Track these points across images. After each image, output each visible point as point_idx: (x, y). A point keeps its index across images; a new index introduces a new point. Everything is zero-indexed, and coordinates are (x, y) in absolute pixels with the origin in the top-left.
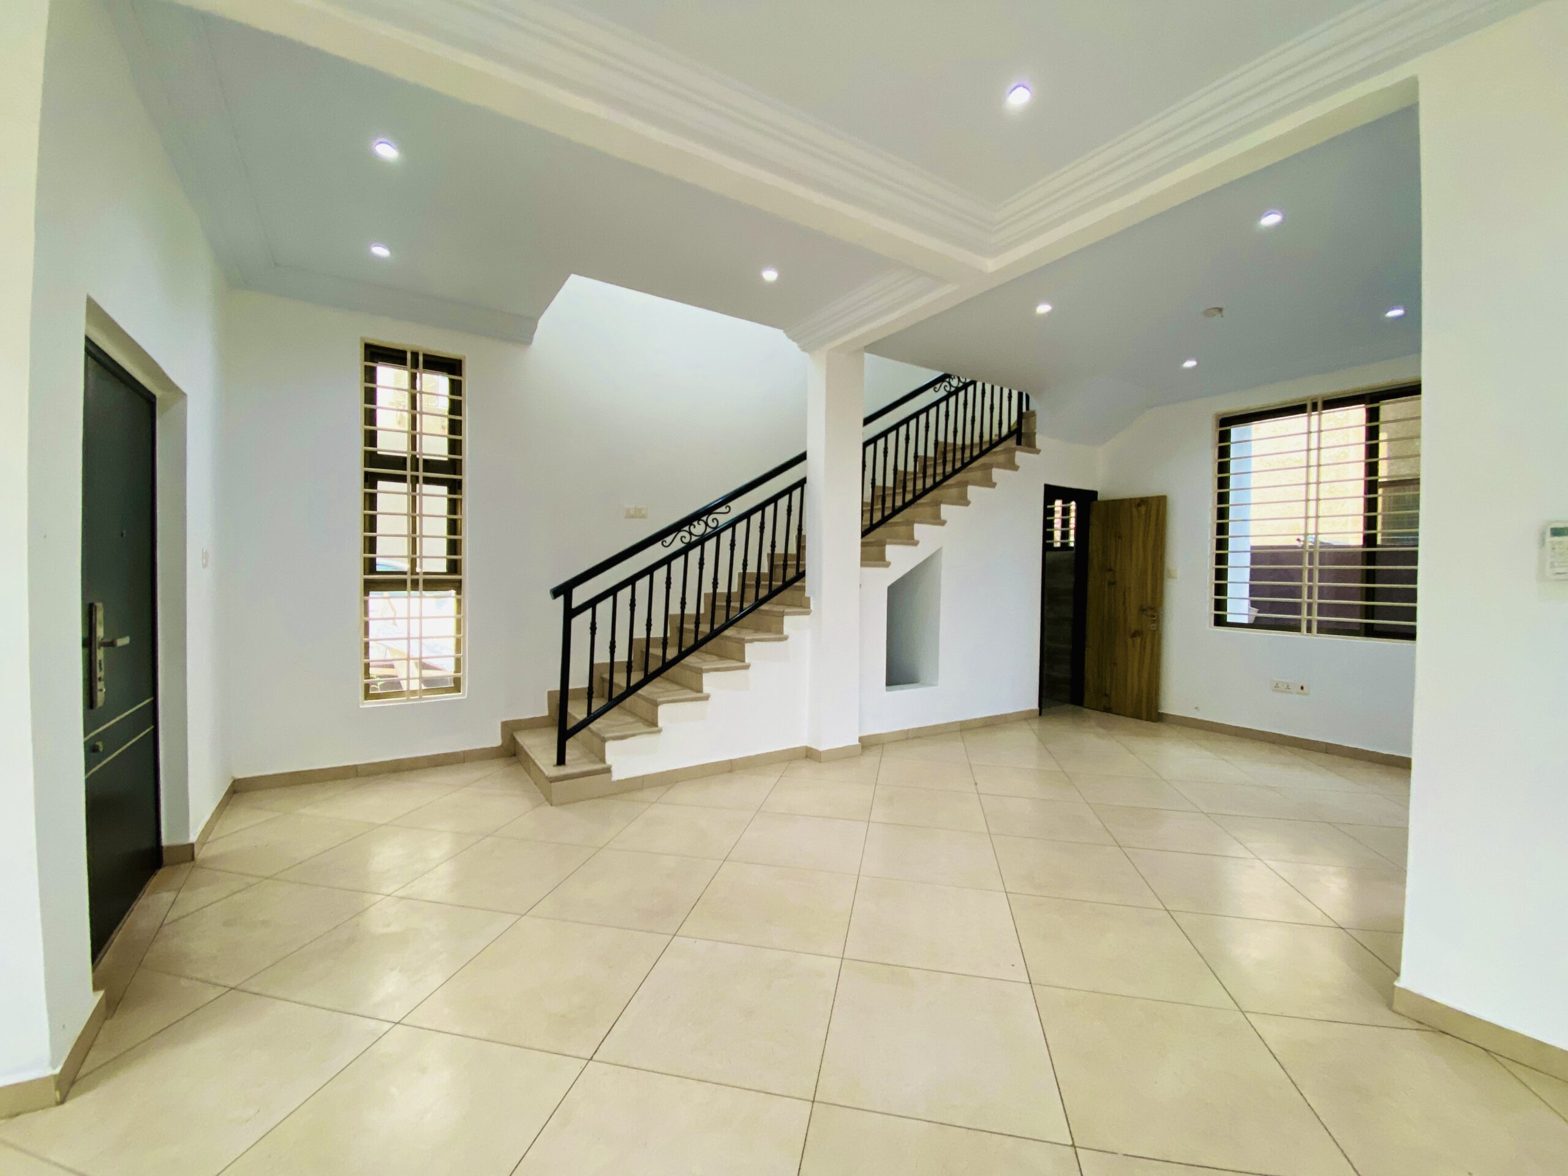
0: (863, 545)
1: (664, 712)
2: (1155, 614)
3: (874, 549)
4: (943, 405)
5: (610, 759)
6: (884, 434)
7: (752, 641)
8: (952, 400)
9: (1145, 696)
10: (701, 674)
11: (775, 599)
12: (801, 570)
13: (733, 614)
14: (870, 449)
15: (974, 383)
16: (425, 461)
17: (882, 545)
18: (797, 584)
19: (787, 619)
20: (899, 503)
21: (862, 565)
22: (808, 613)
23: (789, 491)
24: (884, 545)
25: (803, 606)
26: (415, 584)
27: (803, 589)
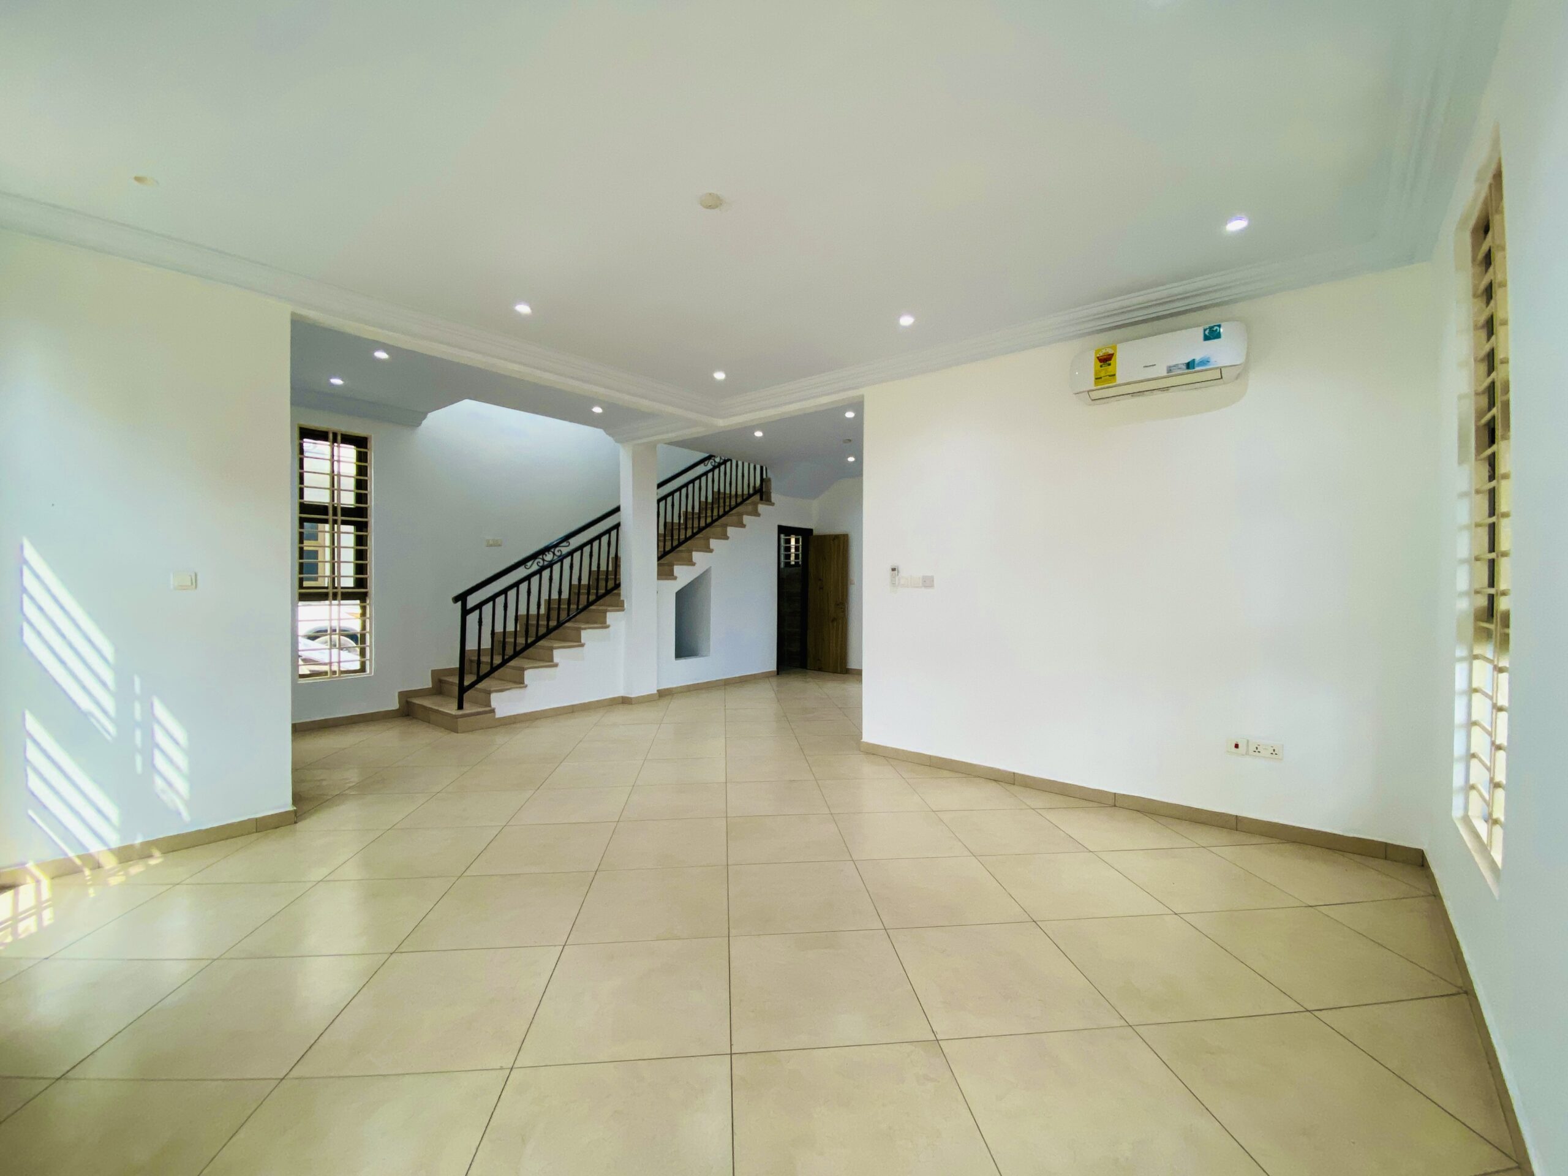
0: (659, 565)
1: (529, 675)
2: (845, 608)
3: (666, 568)
4: (710, 475)
5: (494, 704)
6: (672, 494)
7: (585, 629)
8: (717, 471)
9: (839, 658)
10: (552, 651)
11: (601, 601)
12: (617, 582)
13: (572, 614)
14: (662, 504)
15: (731, 460)
16: (342, 508)
17: (671, 565)
18: (615, 591)
19: (609, 614)
21: (658, 579)
22: (623, 610)
23: (608, 532)
24: (673, 566)
25: (619, 606)
26: (335, 597)
27: (619, 595)
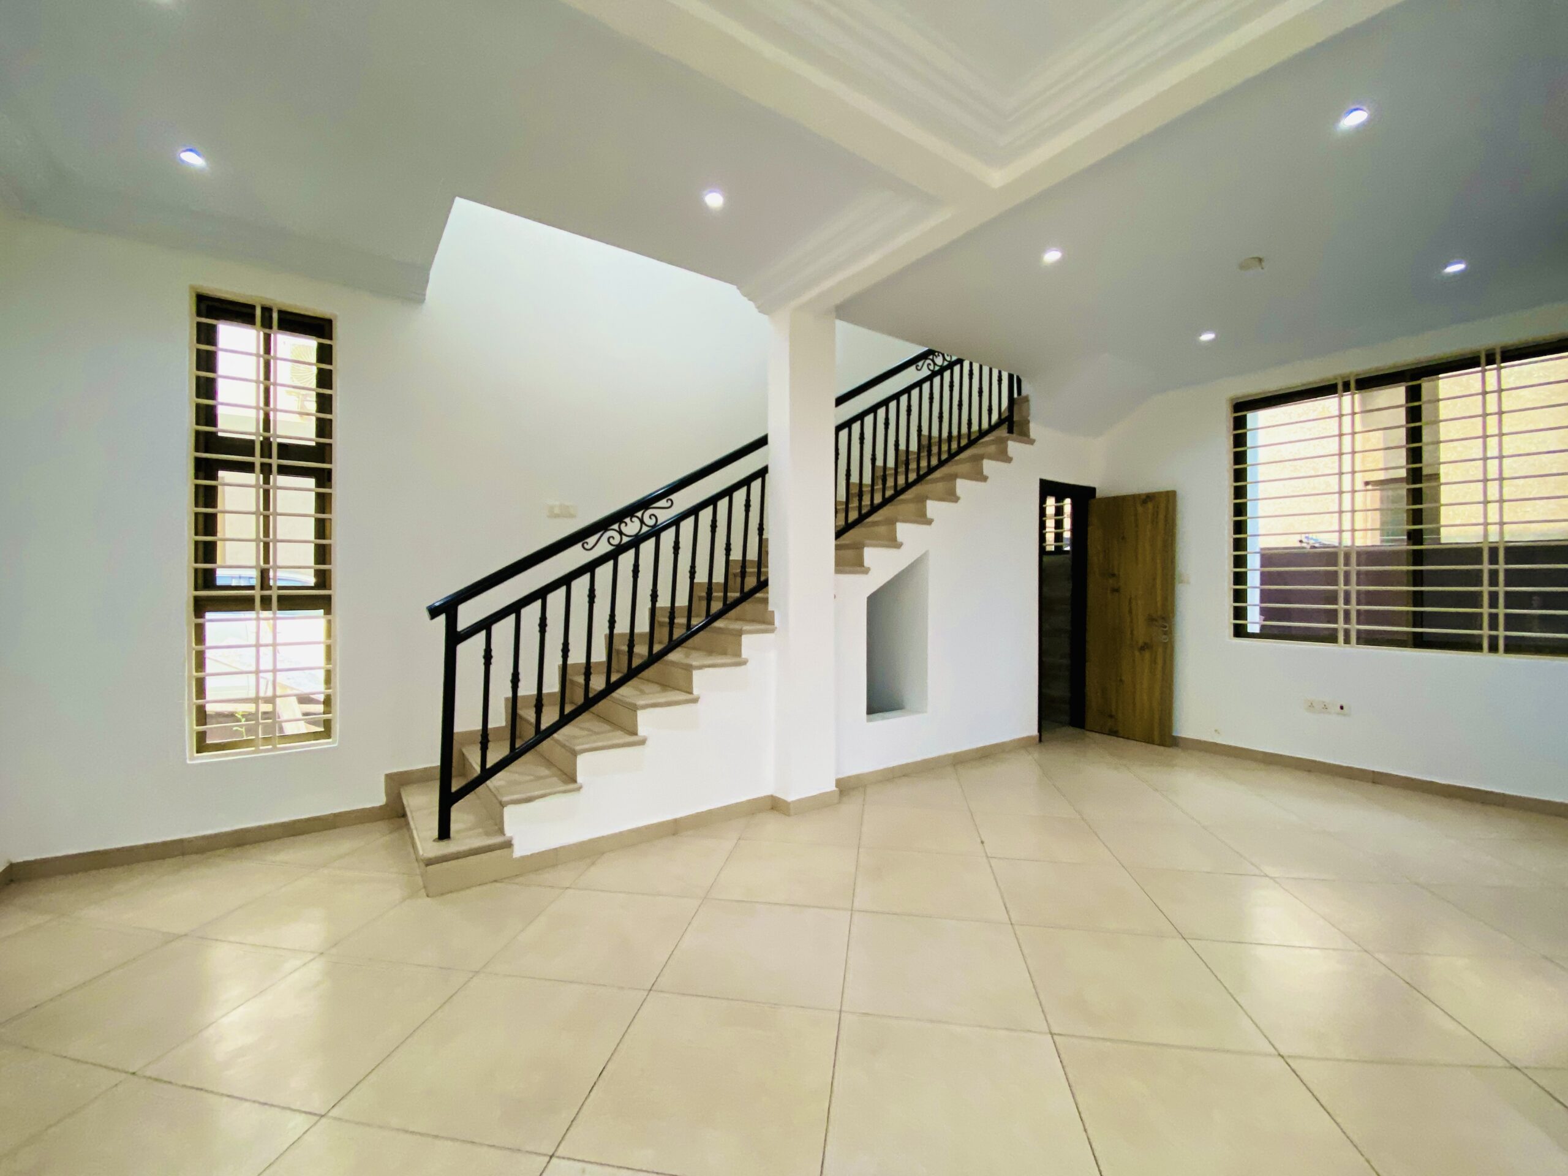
0: (838, 548)
1: (584, 764)
2: (1167, 625)
3: (849, 554)
4: (926, 386)
5: (509, 831)
6: (860, 417)
7: (700, 667)
8: (937, 380)
9: (1157, 716)
10: (635, 711)
11: (733, 613)
12: (762, 578)
13: (678, 633)
14: (844, 433)
15: (960, 362)
16: (280, 445)
17: (859, 547)
18: (758, 595)
19: (746, 639)
20: (878, 499)
21: (836, 573)
22: (772, 631)
23: (746, 482)
24: (863, 548)
25: (765, 621)
26: (266, 603)
27: (765, 601)
